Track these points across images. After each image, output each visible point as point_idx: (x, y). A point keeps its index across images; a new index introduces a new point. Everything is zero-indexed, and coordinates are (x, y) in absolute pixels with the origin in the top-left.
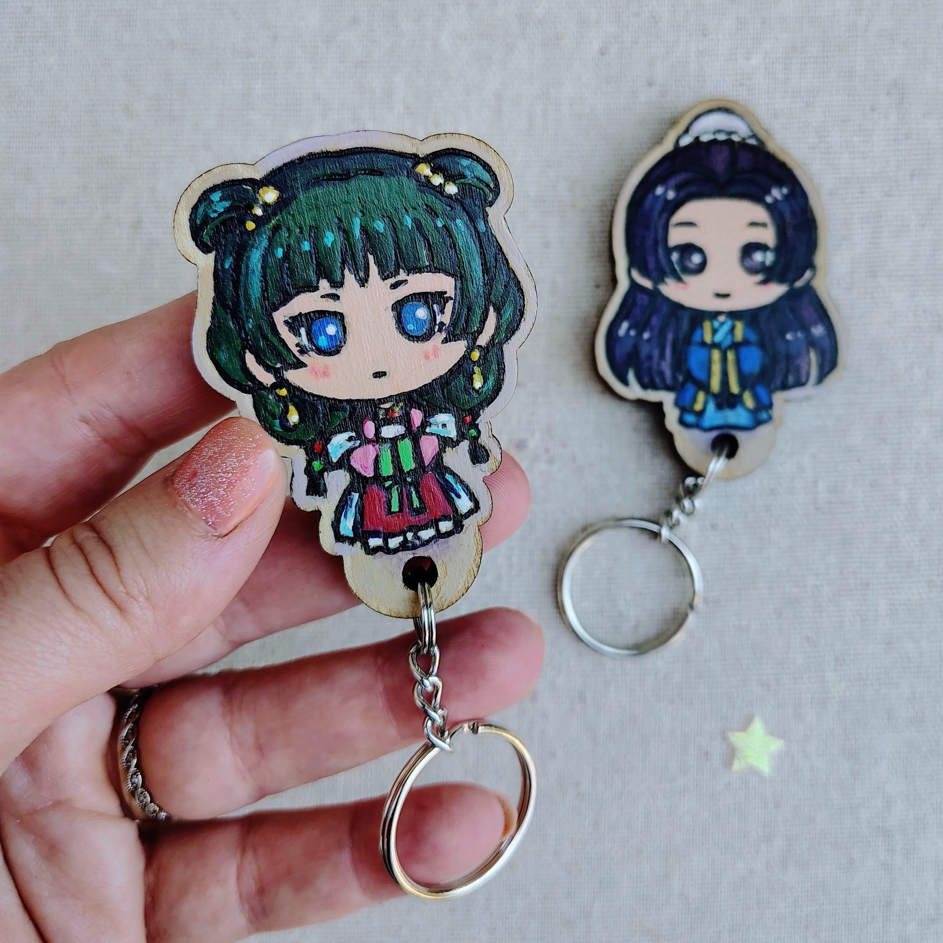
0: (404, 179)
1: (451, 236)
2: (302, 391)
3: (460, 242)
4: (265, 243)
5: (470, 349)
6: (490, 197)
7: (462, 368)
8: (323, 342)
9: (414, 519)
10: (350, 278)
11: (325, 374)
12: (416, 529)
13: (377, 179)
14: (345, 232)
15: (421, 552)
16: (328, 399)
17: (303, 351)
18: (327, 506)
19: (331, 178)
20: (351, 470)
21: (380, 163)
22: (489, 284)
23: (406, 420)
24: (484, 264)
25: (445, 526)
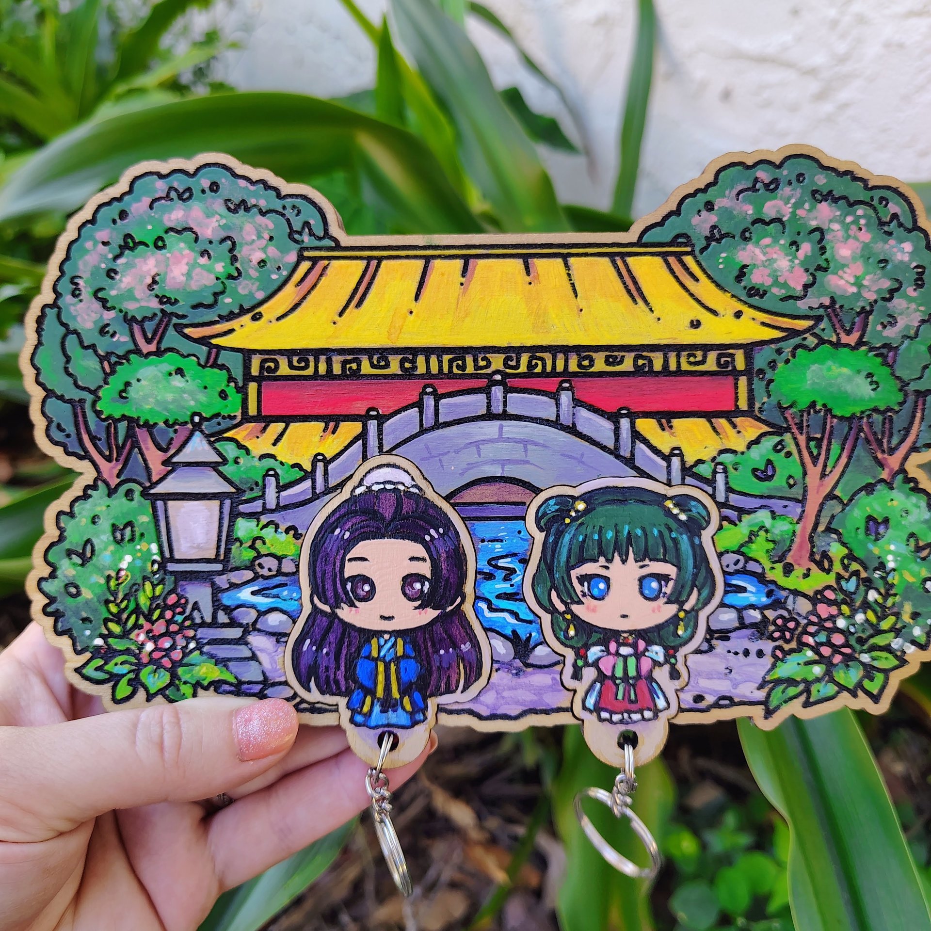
0: (657, 508)
2: (579, 618)
3: (682, 548)
4: (573, 531)
5: (679, 611)
6: (705, 524)
9: (629, 706)
11: (594, 610)
13: (643, 506)
16: (592, 625)
19: (616, 501)
21: (645, 497)
22: (696, 574)
25: (648, 714)
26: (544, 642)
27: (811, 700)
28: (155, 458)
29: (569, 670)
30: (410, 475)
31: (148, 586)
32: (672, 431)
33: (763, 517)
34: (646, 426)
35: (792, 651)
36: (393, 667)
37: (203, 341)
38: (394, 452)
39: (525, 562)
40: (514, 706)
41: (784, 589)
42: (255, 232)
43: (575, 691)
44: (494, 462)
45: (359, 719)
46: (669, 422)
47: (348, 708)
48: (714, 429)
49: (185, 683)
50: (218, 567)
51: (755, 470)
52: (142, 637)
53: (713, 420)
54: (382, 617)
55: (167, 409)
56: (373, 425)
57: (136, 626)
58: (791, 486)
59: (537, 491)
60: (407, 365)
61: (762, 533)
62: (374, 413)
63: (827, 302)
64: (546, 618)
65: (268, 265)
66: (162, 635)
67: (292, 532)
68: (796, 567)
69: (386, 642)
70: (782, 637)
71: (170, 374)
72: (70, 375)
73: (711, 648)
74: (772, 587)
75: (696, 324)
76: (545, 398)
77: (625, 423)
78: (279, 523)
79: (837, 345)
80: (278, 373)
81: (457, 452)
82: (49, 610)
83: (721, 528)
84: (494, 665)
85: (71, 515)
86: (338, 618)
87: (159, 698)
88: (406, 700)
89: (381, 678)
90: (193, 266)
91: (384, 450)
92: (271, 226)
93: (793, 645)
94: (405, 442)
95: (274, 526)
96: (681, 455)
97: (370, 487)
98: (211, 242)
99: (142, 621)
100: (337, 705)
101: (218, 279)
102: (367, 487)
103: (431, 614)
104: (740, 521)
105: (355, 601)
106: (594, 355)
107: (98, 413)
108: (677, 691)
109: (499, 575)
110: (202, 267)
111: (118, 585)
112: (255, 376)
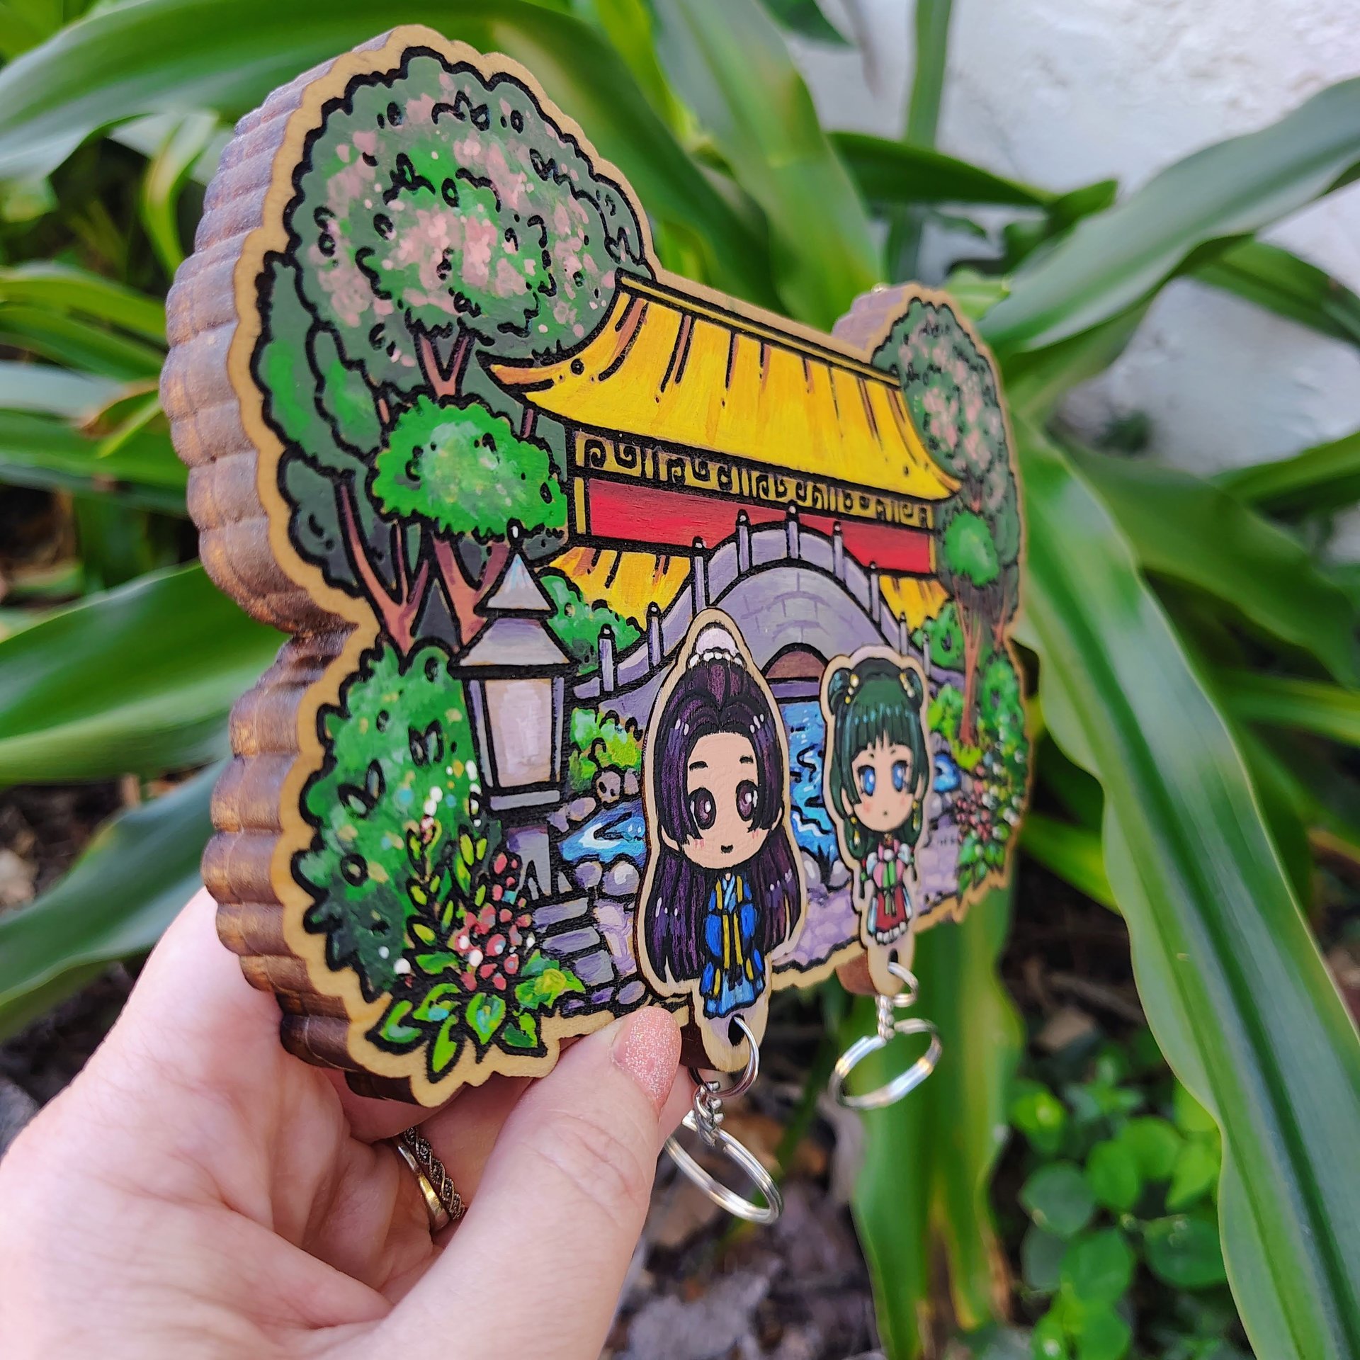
0: (895, 683)
2: (860, 821)
4: (852, 713)
5: (914, 801)
7: (912, 813)
8: (868, 787)
9: (892, 921)
10: (878, 744)
11: (868, 810)
12: (893, 928)
13: (888, 680)
14: (877, 712)
16: (869, 829)
17: (861, 792)
18: (865, 907)
20: (874, 881)
23: (893, 847)
25: (903, 926)
27: (976, 882)
28: (464, 597)
29: (856, 888)
30: (732, 639)
31: (466, 842)
32: (900, 592)
33: (948, 690)
34: (886, 585)
35: (966, 833)
36: (736, 921)
37: (517, 391)
38: (719, 606)
41: (961, 768)
42: (569, 222)
43: (861, 913)
44: (796, 623)
45: (712, 1006)
46: (898, 581)
47: (701, 993)
48: (921, 592)
49: (527, 1011)
50: (553, 796)
51: (942, 640)
52: (464, 942)
53: (920, 582)
54: (723, 849)
55: (475, 508)
56: (699, 563)
57: (457, 923)
58: (959, 657)
60: (724, 479)
61: (949, 709)
62: (700, 545)
63: (965, 465)
64: (840, 824)
65: (585, 281)
66: (491, 933)
67: (632, 729)
68: (964, 743)
69: (728, 883)
71: (476, 444)
72: (323, 414)
73: (931, 840)
75: (906, 471)
76: (824, 542)
77: (874, 580)
78: (619, 714)
79: (971, 512)
80: (605, 467)
82: (315, 918)
85: (341, 711)
86: (686, 858)
87: (494, 1049)
88: (748, 964)
89: (727, 939)
90: (497, 253)
91: (711, 602)
92: (586, 219)
93: (966, 827)
94: (727, 590)
95: (613, 720)
96: (906, 621)
97: (702, 656)
98: (517, 217)
99: (462, 912)
101: (528, 286)
103: (760, 836)
104: (938, 695)
105: (699, 828)
106: (853, 494)
107: (377, 502)
110: (508, 256)
111: (423, 847)
112: (580, 467)
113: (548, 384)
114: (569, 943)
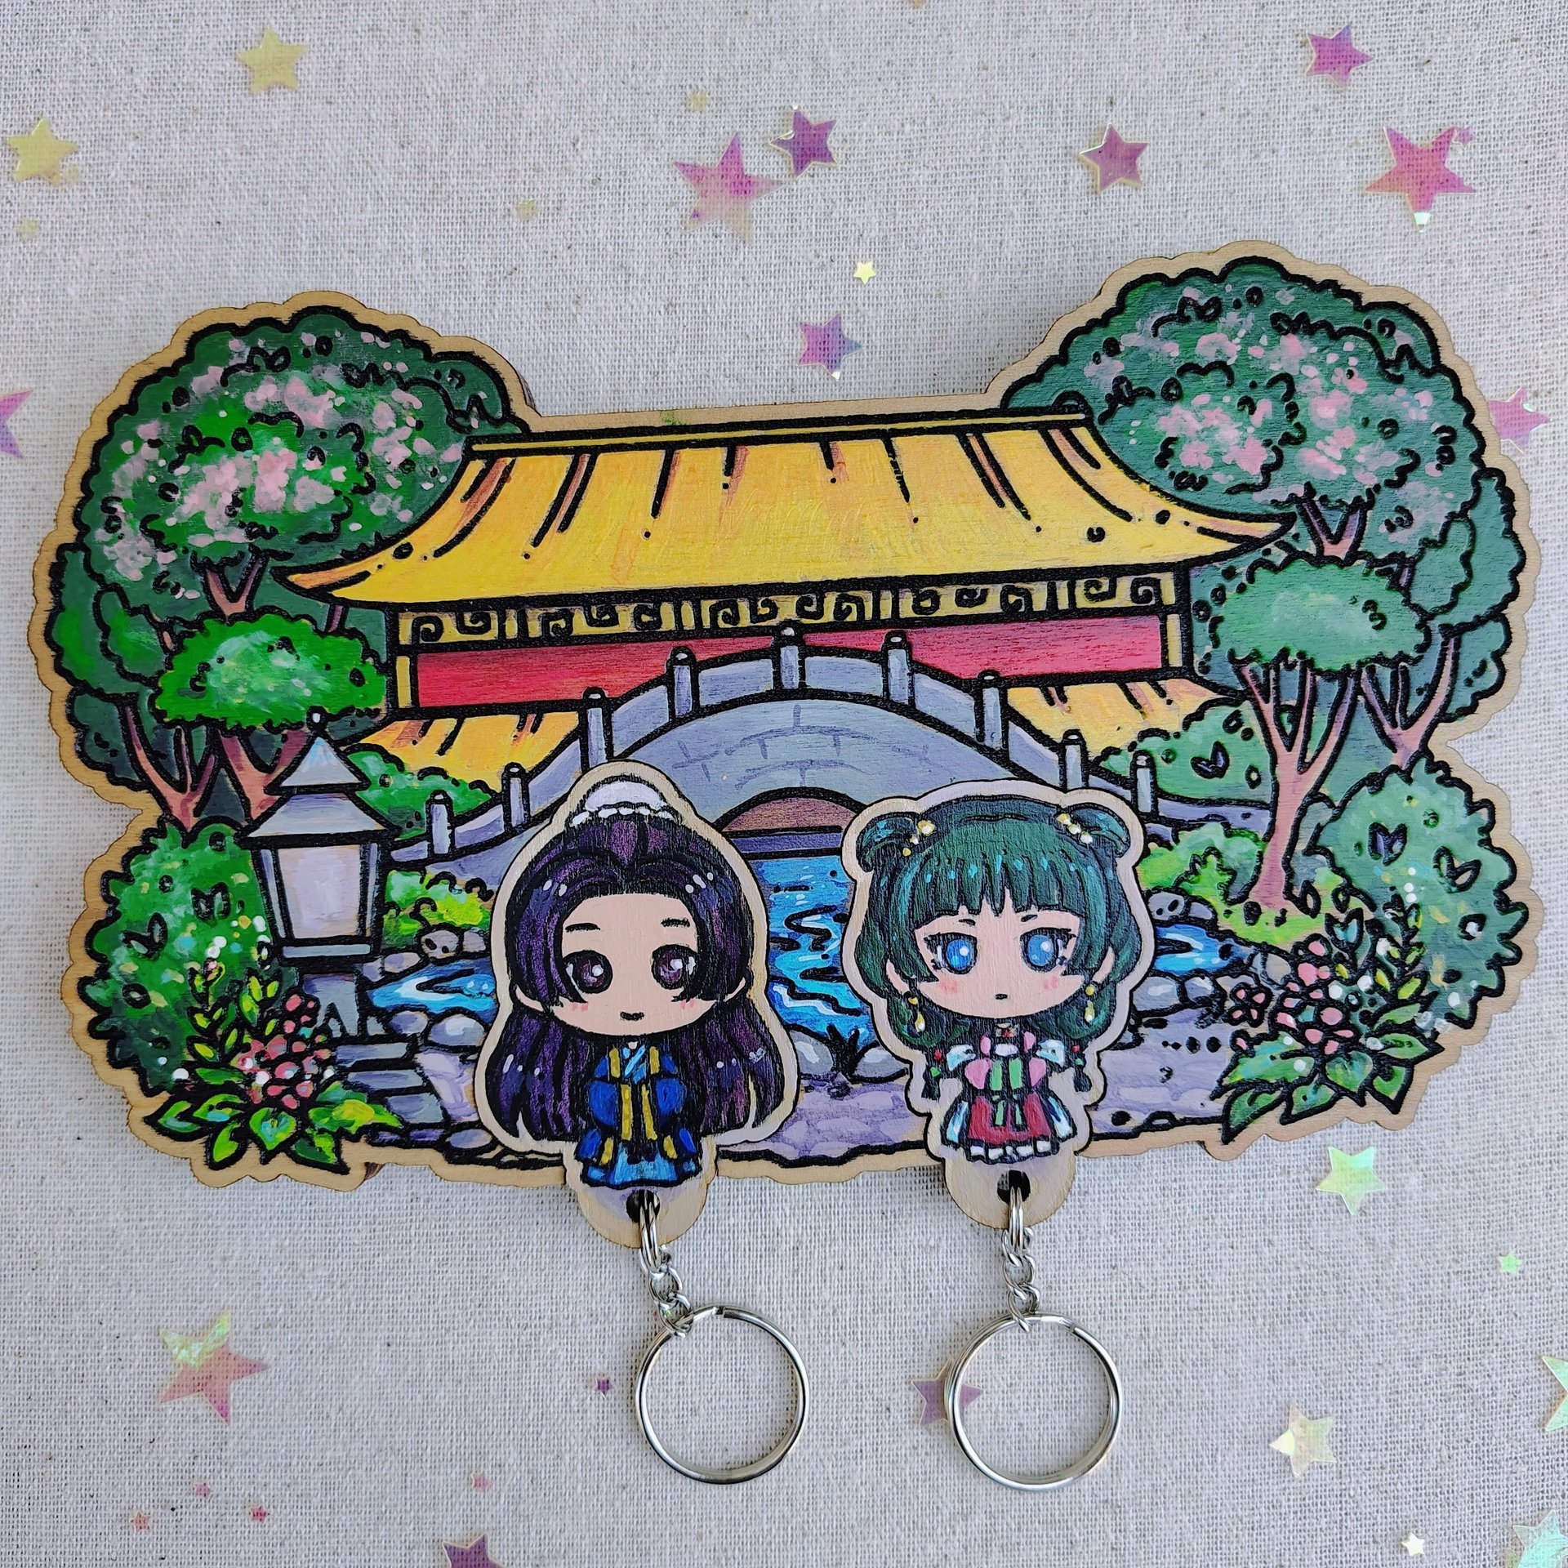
0: (1046, 825)
1: (1081, 880)
2: (931, 1002)
3: (1089, 887)
4: (917, 868)
5: (1087, 984)
6: (1122, 848)
7: (1076, 1000)
8: (955, 961)
9: (1014, 1134)
10: (987, 907)
11: (954, 989)
12: (1016, 1144)
13: (1022, 823)
14: (987, 866)
15: (1017, 1167)
16: (953, 1013)
17: (936, 967)
18: (939, 1110)
19: (981, 818)
20: (965, 1080)
21: (1026, 810)
22: (1111, 926)
23: (1019, 1041)
24: (1109, 908)
25: (1043, 1146)
26: (878, 1043)
27: (1294, 1112)
28: (253, 781)
29: (918, 1084)
30: (657, 791)
31: (255, 984)
32: (1066, 705)
33: (1212, 833)
34: (1025, 700)
35: (1261, 1038)
36: (645, 1093)
37: (322, 593)
38: (631, 757)
39: (844, 919)
40: (836, 1144)
41: (1248, 944)
42: (393, 416)
43: (929, 1116)
44: (789, 765)
45: (596, 1174)
46: (1061, 692)
47: (578, 1158)
48: (1132, 699)
49: (322, 1131)
50: (364, 949)
51: (1196, 762)
52: (250, 1064)
53: (1130, 685)
54: (626, 1016)
55: (266, 703)
56: (595, 716)
57: (241, 1047)
58: (1254, 784)
59: (858, 808)
60: (645, 618)
61: (1212, 859)
62: (598, 696)
63: (1300, 492)
64: (880, 1005)
65: (417, 469)
66: (282, 1059)
67: (477, 889)
68: (1263, 908)
69: (633, 1052)
70: (1246, 1017)
71: (271, 649)
72: (108, 654)
73: (1138, 1040)
74: (1230, 941)
75: (1096, 535)
76: (863, 663)
77: (991, 696)
78: (456, 875)
79: (1319, 560)
80: (442, 640)
81: (729, 752)
82: (99, 1028)
83: (1146, 853)
84: (802, 1081)
85: (127, 877)
86: (556, 1019)
87: (282, 1157)
88: (668, 1142)
89: (627, 1109)
90: (296, 474)
91: (615, 754)
92: (418, 404)
93: (1264, 1028)
94: (649, 739)
95: (447, 881)
96: (1081, 742)
97: (597, 812)
98: (323, 435)
99: (247, 1039)
100: (560, 1155)
101: (337, 493)
102: (591, 814)
103: (699, 1007)
104: (1177, 841)
105: (580, 992)
106: (940, 590)
107: (160, 715)
108: (1086, 1107)
109: (806, 940)
110: (312, 474)
111: (207, 984)
112: (406, 646)
113: (364, 575)
114: (378, 1081)
